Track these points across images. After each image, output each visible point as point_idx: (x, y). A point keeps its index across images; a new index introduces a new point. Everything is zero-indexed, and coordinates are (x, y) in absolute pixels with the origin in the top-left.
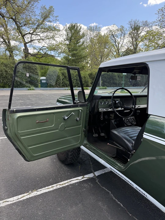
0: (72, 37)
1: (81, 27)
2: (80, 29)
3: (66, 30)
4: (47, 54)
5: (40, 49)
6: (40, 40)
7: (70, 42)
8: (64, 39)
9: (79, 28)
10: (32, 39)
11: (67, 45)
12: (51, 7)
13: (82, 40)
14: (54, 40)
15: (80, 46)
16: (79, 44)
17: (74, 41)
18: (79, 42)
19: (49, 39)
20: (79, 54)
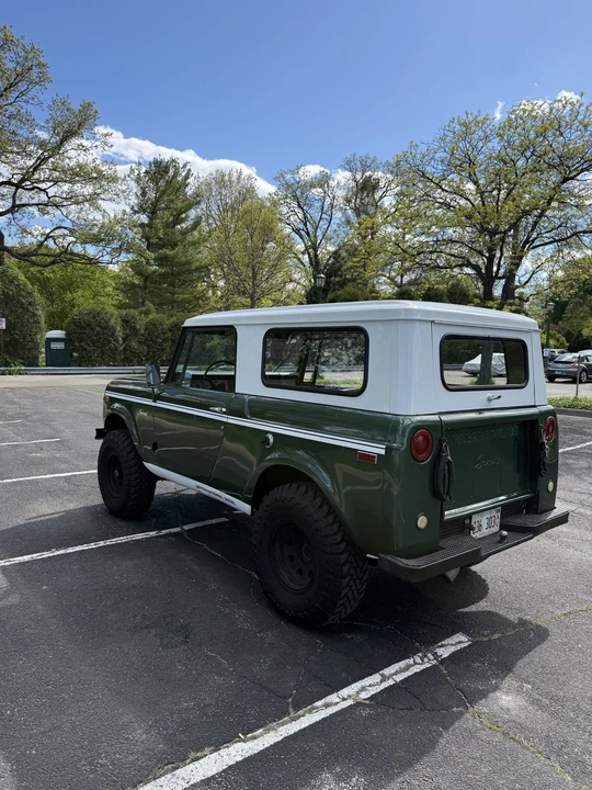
0: (157, 200)
1: (189, 170)
2: (187, 177)
3: (138, 180)
4: (72, 254)
5: (48, 237)
6: (46, 205)
7: (151, 219)
8: (132, 208)
9: (184, 174)
10: (18, 202)
11: (142, 225)
12: (87, 106)
13: (193, 213)
14: (98, 208)
15: (185, 233)
16: (183, 225)
17: (165, 216)
18: (184, 220)
19: (78, 204)
20: (183, 259)
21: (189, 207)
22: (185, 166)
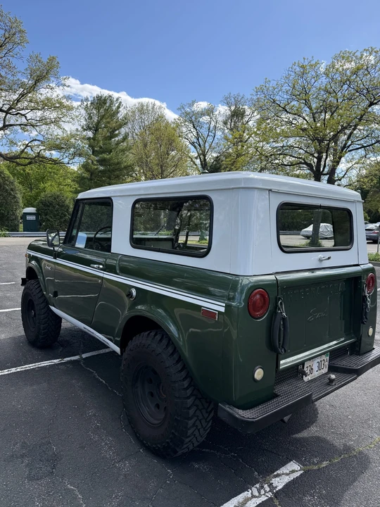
0: (99, 122)
1: (121, 102)
2: (119, 107)
3: (86, 108)
4: (43, 157)
5: (27, 146)
6: (26, 125)
7: (95, 134)
8: (83, 127)
9: (117, 105)
10: (7, 123)
11: (89, 139)
12: (52, 59)
13: (123, 130)
14: (59, 127)
15: (118, 143)
16: (117, 139)
17: (103, 132)
18: (117, 135)
19: (46, 124)
20: (116, 161)
21: (120, 126)
22: (117, 100)
